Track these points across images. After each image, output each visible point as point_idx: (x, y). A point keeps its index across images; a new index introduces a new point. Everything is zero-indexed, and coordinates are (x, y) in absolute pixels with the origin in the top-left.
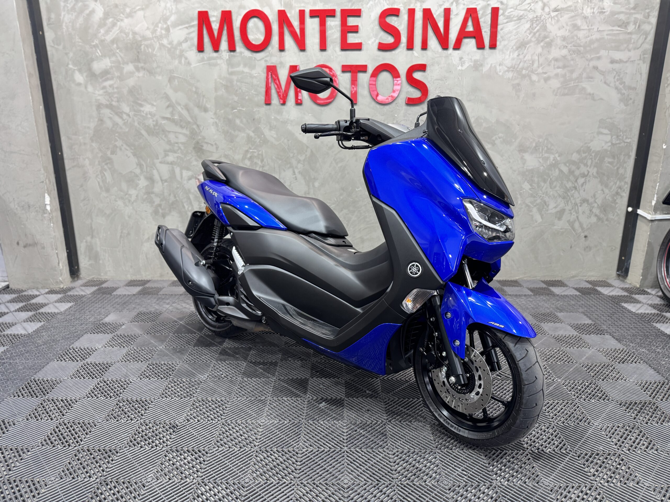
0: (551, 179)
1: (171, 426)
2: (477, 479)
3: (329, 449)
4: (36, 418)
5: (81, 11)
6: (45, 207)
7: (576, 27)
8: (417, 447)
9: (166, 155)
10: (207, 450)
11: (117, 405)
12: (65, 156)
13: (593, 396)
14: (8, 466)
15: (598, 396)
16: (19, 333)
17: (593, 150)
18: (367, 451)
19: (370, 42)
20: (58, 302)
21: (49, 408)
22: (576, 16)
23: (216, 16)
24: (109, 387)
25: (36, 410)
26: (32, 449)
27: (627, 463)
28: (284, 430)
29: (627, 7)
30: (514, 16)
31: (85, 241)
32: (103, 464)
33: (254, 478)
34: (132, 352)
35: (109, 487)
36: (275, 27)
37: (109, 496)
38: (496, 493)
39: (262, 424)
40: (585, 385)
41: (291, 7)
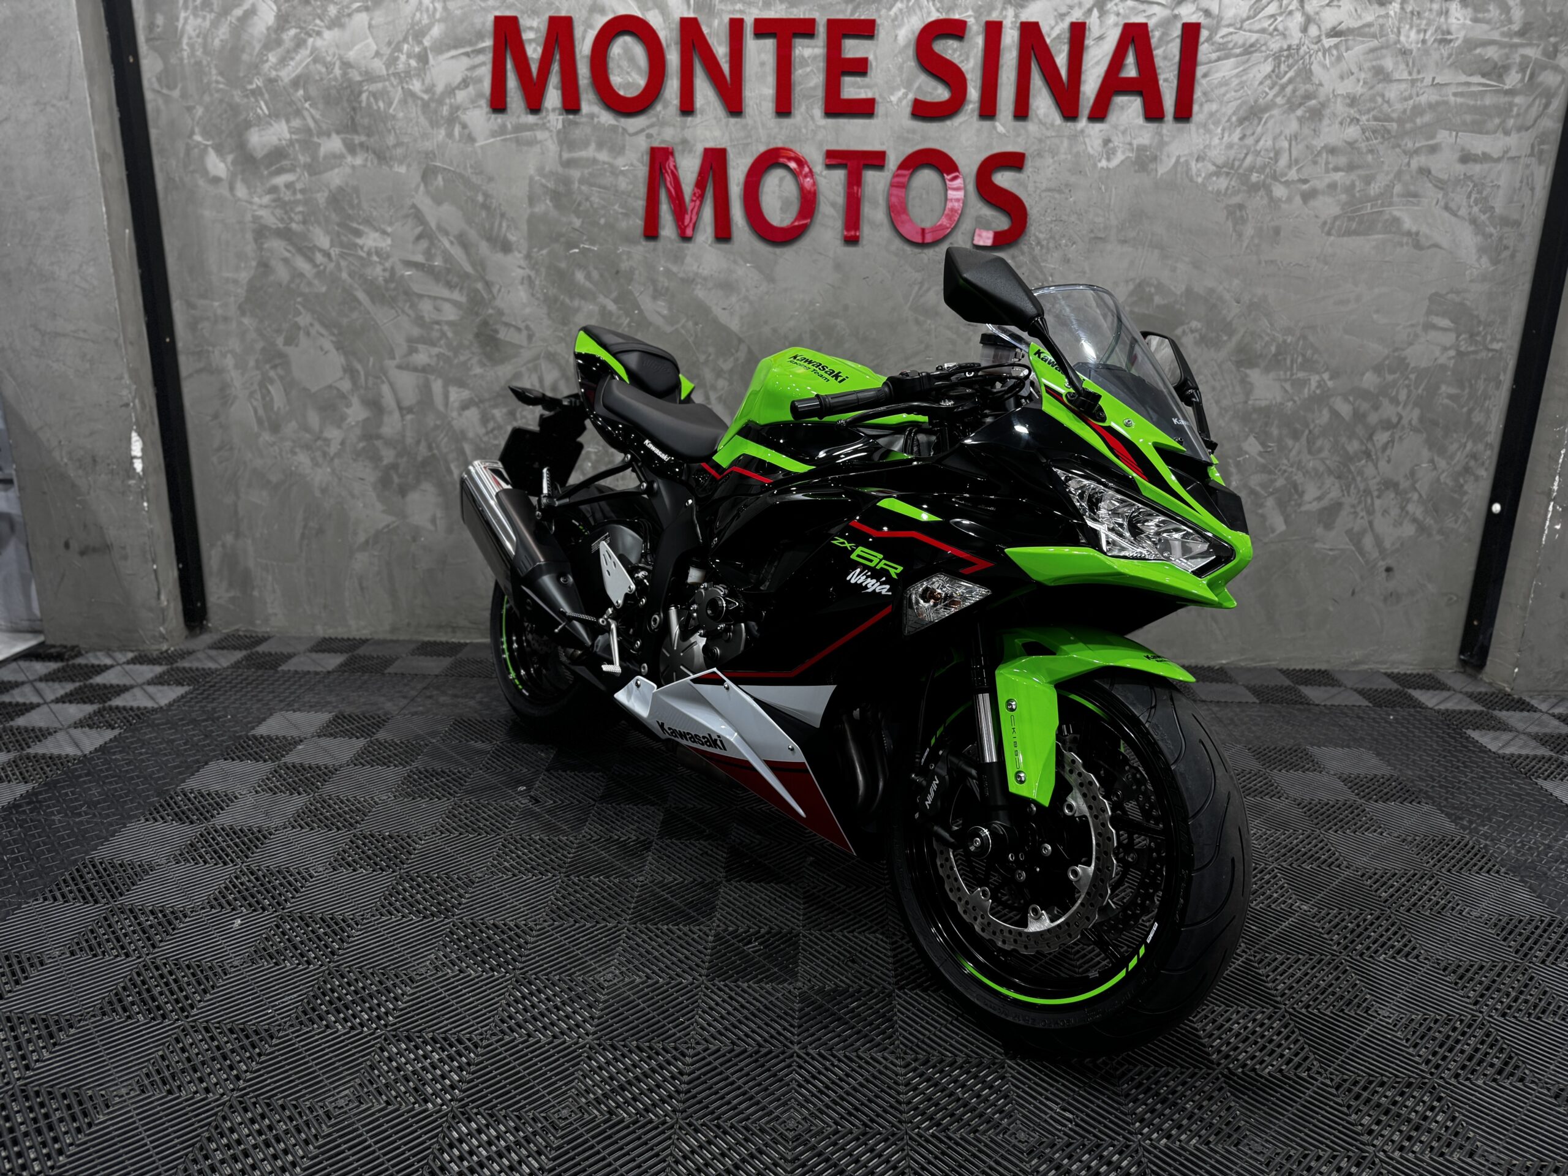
0: (1310, 432)
1: (397, 981)
2: (1096, 1132)
3: (756, 1048)
4: (92, 950)
5: (225, 11)
6: (132, 464)
7: (1382, 75)
8: (961, 1051)
9: (412, 351)
10: (476, 1039)
11: (278, 926)
12: (180, 345)
13: (1382, 947)
14: (23, 1057)
15: (1393, 947)
16: (63, 754)
17: (1412, 365)
18: (846, 1056)
19: (894, 99)
20: (155, 684)
21: (121, 929)
22: (1382, 48)
23: (537, 30)
24: (262, 885)
25: (92, 931)
26: (79, 1021)
27: (1449, 1107)
28: (656, 999)
29: (1505, 29)
30: (1236, 44)
31: (219, 543)
32: (240, 1062)
33: (580, 1108)
34: (319, 805)
35: (249, 1115)
36: (673, 58)
37: (248, 1136)
38: (1139, 1166)
39: (606, 984)
40: (1365, 920)
41: (711, 11)
